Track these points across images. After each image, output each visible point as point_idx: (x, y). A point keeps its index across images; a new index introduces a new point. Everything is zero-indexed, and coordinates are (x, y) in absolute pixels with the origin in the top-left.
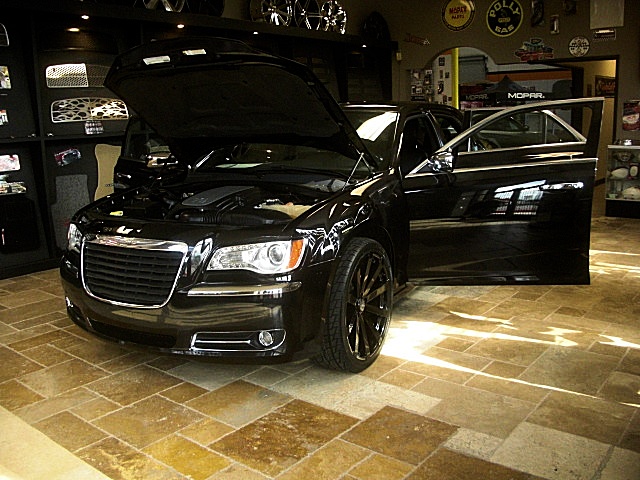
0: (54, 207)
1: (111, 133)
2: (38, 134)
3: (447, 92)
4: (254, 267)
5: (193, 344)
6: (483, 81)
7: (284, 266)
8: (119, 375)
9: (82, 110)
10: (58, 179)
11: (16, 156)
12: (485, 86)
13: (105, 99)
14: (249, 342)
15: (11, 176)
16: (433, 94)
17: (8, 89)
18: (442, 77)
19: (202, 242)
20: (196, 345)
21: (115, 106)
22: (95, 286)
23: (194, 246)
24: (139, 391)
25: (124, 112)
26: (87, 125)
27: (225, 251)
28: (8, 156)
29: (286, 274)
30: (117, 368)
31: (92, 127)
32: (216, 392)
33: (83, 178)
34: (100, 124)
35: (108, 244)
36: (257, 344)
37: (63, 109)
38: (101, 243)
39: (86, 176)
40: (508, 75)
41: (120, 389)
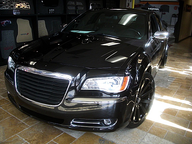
1: (23, 14)
8: (32, 127)
9: (12, 5)
10: (2, 32)
12: (140, 5)
13: (21, 1)
14: (99, 123)
18: (129, 1)
20: (73, 123)
21: (25, 4)
24: (43, 138)
25: (28, 7)
26: (14, 11)
30: (31, 122)
31: (16, 12)
32: (80, 139)
33: (12, 32)
34: (19, 11)
35: (25, 71)
36: (103, 124)
37: (4, 4)
38: (23, 70)
39: (13, 31)
40: (148, 2)
41: (34, 137)
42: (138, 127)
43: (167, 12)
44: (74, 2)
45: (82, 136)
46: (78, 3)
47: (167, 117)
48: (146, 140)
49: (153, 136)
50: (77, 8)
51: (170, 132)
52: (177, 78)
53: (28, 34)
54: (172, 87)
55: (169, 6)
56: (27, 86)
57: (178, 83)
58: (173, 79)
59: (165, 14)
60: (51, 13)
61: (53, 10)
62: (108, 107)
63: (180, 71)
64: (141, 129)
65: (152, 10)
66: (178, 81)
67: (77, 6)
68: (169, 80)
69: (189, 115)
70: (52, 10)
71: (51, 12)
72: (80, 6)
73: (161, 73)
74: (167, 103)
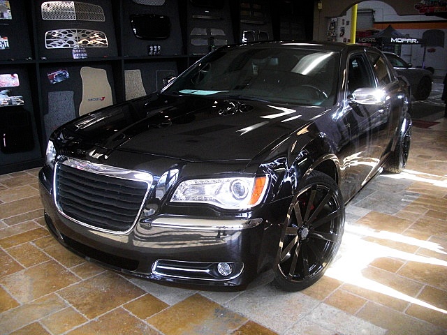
0: (47, 117)
1: (94, 59)
2: (34, 58)
3: (347, 36)
4: (217, 201)
5: (154, 269)
6: (372, 29)
7: (246, 204)
8: (87, 280)
9: (70, 39)
10: (51, 94)
11: (16, 75)
12: (373, 32)
13: (89, 31)
14: (207, 271)
15: (11, 91)
16: (336, 37)
17: (9, 20)
18: (343, 24)
19: (167, 173)
20: (158, 270)
21: (98, 36)
22: (65, 205)
23: (160, 176)
24: (105, 301)
25: (105, 42)
26: (74, 51)
27: (190, 183)
28: (10, 75)
29: (247, 211)
30: (87, 273)
31: (79, 53)
32: (176, 307)
33: (70, 94)
34: (84, 51)
35: (78, 167)
36: (215, 273)
37: (55, 38)
38: (72, 166)
39: (72, 93)
40: (392, 25)
41: (87, 298)
42: (304, 291)
43: (440, 46)
44: (205, 30)
45: (183, 301)
46: (214, 32)
47: (375, 273)
48: (313, 316)
49: (333, 308)
50: (213, 42)
51: (372, 303)
52: (423, 196)
53: (103, 98)
54: (406, 213)
55: (443, 33)
56: (73, 195)
57: (425, 205)
58: (415, 197)
59: (433, 51)
60: (153, 55)
61: (157, 48)
62: (231, 241)
63: (438, 179)
64: (309, 295)
65: (401, 43)
66: (426, 201)
67: (213, 38)
68: (405, 198)
69: (427, 272)
70: (155, 47)
71: (153, 51)
72: (218, 37)
73: (390, 184)
74: (386, 245)
